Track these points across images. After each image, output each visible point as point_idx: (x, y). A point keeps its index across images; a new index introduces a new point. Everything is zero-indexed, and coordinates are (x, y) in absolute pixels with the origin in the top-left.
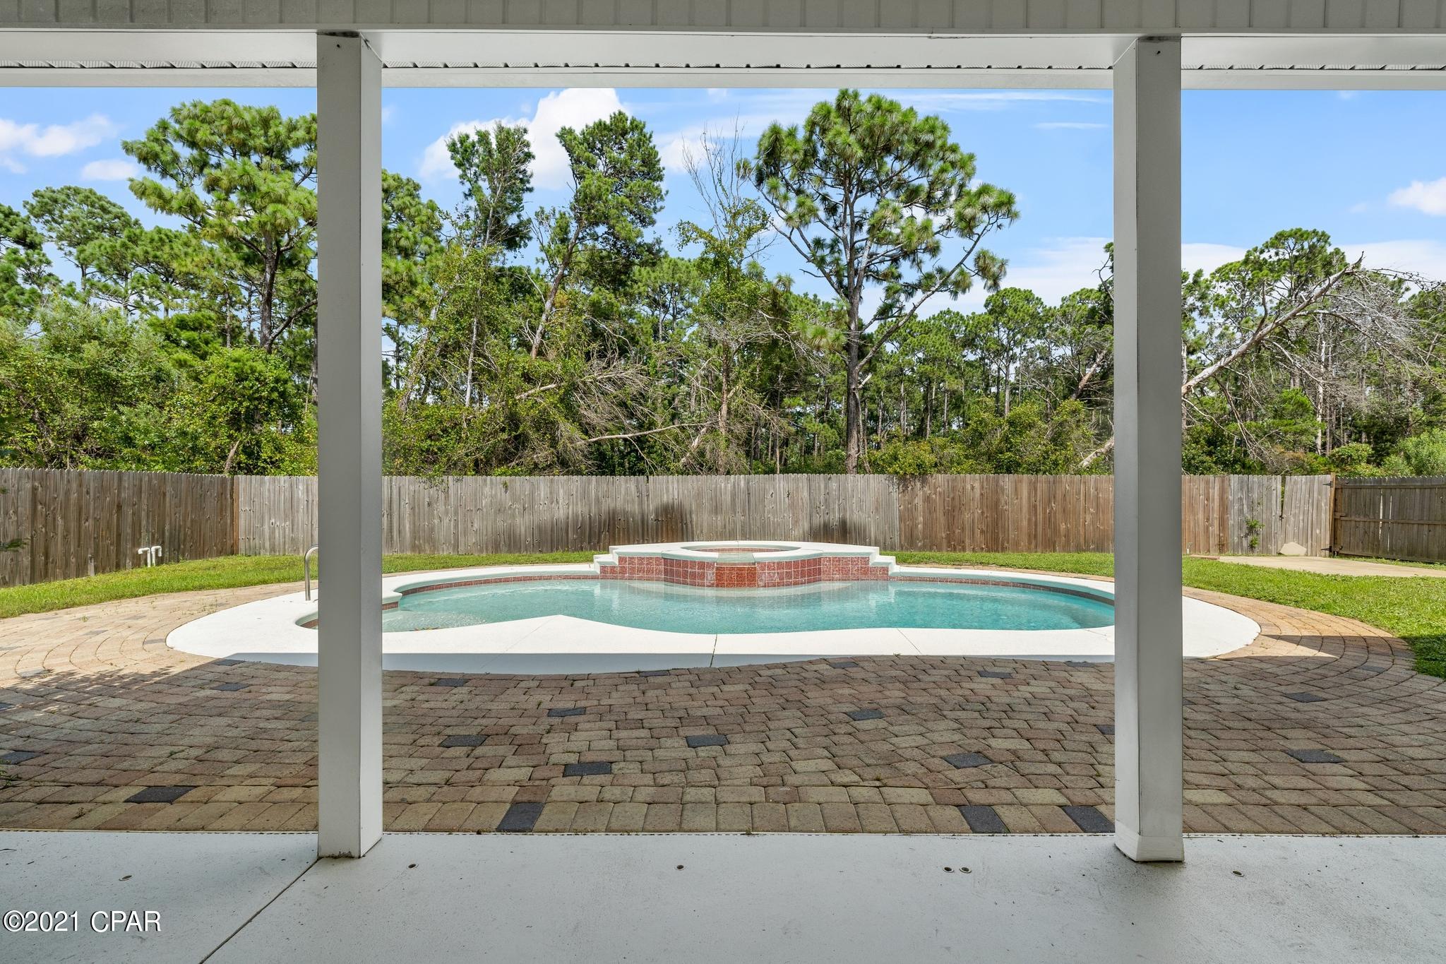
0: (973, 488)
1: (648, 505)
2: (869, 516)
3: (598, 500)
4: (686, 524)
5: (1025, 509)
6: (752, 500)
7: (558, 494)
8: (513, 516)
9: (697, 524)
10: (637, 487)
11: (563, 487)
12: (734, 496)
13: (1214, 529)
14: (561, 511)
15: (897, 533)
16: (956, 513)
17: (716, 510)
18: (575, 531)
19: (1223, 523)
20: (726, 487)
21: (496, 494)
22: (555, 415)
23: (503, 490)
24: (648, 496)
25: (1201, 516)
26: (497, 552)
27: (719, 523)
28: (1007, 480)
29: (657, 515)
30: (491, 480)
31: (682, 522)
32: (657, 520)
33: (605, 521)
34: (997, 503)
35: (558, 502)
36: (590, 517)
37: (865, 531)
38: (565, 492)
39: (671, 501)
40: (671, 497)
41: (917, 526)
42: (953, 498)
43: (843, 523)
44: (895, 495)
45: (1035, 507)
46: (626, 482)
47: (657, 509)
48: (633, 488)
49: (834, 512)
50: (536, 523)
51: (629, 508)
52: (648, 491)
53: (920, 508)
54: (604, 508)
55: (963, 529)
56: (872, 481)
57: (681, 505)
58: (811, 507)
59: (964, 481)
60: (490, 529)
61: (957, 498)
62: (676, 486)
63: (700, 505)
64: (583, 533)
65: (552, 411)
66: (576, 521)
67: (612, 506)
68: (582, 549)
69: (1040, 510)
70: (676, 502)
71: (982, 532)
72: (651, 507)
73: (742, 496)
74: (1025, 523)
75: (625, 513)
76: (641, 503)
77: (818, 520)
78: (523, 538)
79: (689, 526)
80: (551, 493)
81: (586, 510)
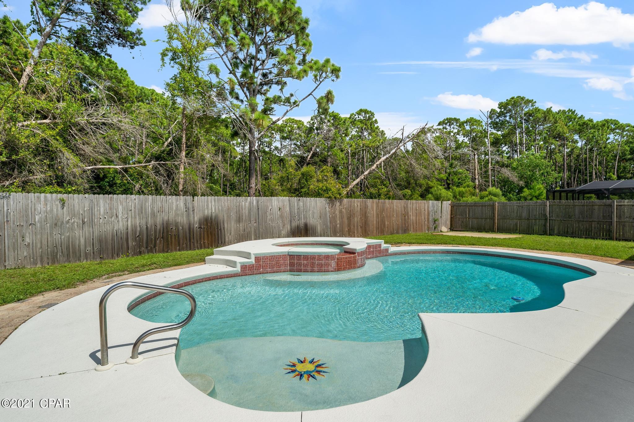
0: (357, 205)
1: (194, 217)
2: (317, 221)
3: (153, 214)
4: (220, 229)
5: (375, 215)
6: (260, 213)
7: (117, 210)
8: (72, 229)
9: (227, 229)
10: (185, 204)
11: (121, 204)
12: (250, 210)
13: (426, 222)
14: (121, 224)
15: (329, 230)
16: (351, 218)
17: (239, 220)
18: (135, 239)
19: (428, 220)
20: (245, 205)
21: (52, 210)
22: (57, 144)
23: (60, 206)
24: (193, 210)
25: (423, 217)
26: (53, 262)
27: (241, 228)
28: (369, 201)
29: (200, 224)
30: (45, 197)
31: (218, 228)
32: (200, 228)
33: (160, 230)
34: (366, 213)
35: (117, 216)
36: (147, 228)
37: (315, 229)
38: (124, 209)
39: (210, 214)
40: (210, 212)
41: (337, 225)
42: (350, 211)
43: (306, 225)
44: (327, 209)
45: (378, 214)
46: (177, 201)
47: (200, 220)
48: (182, 205)
49: (302, 219)
50: (96, 234)
51: (179, 219)
52: (193, 207)
53: (338, 216)
54: (159, 220)
55: (354, 226)
56: (318, 202)
57: (217, 217)
58: (291, 216)
59: (354, 202)
60: (45, 242)
61: (352, 211)
62: (213, 203)
63: (229, 217)
64: (141, 240)
65: (53, 142)
66: (134, 231)
67: (166, 218)
68: (140, 253)
69: (379, 216)
70: (213, 215)
71: (361, 227)
72: (196, 218)
73: (255, 210)
74: (375, 222)
75: (177, 225)
76: (188, 215)
77: (294, 224)
78: (82, 248)
79: (223, 231)
80: (110, 209)
81: (143, 222)
